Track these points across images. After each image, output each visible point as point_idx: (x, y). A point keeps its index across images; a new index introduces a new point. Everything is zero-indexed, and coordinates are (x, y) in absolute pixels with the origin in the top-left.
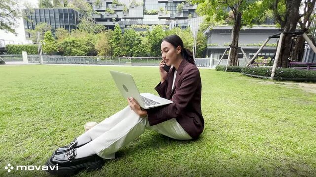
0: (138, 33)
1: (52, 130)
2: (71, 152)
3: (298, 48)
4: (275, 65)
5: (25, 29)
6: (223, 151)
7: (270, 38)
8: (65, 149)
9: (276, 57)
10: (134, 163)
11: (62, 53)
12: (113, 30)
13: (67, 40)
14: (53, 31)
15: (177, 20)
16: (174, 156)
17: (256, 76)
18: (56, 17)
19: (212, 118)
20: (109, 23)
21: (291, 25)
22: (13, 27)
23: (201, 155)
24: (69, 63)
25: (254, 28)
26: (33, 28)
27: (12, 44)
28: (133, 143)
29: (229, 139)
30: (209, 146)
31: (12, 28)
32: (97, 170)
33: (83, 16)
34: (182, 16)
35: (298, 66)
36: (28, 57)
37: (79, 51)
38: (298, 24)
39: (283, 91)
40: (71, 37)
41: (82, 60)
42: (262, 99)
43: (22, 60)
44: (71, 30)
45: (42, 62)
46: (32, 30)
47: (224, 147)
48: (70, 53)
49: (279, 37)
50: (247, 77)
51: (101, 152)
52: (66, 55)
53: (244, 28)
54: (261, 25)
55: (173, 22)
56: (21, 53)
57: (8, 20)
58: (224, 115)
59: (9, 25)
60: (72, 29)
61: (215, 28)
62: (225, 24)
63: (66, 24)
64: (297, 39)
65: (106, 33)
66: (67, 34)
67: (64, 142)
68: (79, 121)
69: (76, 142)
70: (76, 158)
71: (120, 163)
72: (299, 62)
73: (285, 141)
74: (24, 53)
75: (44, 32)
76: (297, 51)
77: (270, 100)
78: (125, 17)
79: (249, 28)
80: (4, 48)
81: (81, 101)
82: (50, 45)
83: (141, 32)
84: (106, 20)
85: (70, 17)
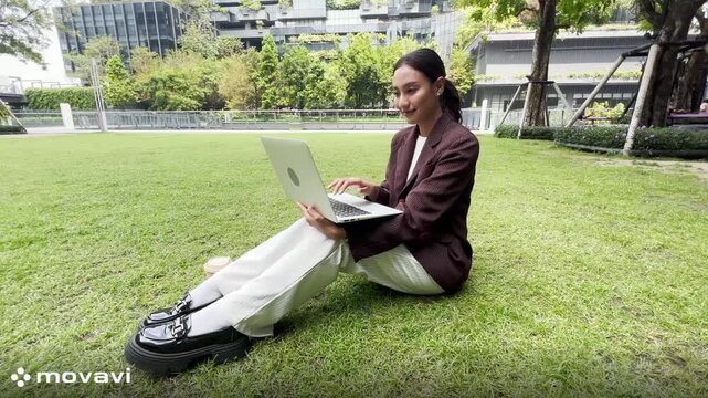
0: (315, 55)
1: (135, 274)
2: (177, 321)
3: (691, 80)
4: (634, 121)
5: (64, 52)
6: (515, 318)
7: (624, 57)
8: (165, 316)
9: (639, 103)
10: (316, 344)
11: (147, 104)
12: (259, 49)
13: (156, 75)
14: (124, 55)
15: (405, 21)
16: (405, 330)
17: (588, 147)
18: (130, 23)
19: (488, 246)
20: (249, 33)
21: (678, 23)
22: (36, 49)
23: (464, 327)
24: (163, 128)
25: (585, 35)
26: (81, 49)
27: (37, 86)
28: (312, 303)
29: (527, 291)
30: (482, 307)
31: (34, 50)
32: (237, 360)
33: (189, 17)
34: (415, 10)
35: (691, 123)
36: (74, 115)
37: (184, 99)
38: (695, 21)
39: (653, 182)
40: (164, 68)
41: (192, 120)
42: (604, 201)
43: (61, 123)
44: (163, 52)
45: (106, 126)
46: (79, 56)
47: (517, 311)
48: (164, 103)
49: (646, 54)
50: (567, 151)
51: (242, 322)
52: (155, 109)
53: (562, 34)
54: (604, 27)
55: (395, 26)
56: (59, 107)
57: (25, 32)
58: (514, 237)
59: (26, 43)
60: (167, 50)
61: (493, 37)
62: (519, 26)
63: (153, 38)
64: (689, 57)
65: (243, 56)
66: (155, 61)
67: (162, 301)
68: (191, 255)
69: (188, 300)
70: (190, 334)
71: (285, 344)
72: (692, 112)
73: (659, 296)
74: (65, 108)
75: (106, 57)
76: (689, 86)
77: (622, 203)
78: (285, 17)
79: (574, 36)
80: (21, 97)
81: (193, 212)
82: (121, 87)
83: (322, 52)
84: (241, 25)
85: (161, 21)
